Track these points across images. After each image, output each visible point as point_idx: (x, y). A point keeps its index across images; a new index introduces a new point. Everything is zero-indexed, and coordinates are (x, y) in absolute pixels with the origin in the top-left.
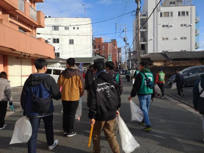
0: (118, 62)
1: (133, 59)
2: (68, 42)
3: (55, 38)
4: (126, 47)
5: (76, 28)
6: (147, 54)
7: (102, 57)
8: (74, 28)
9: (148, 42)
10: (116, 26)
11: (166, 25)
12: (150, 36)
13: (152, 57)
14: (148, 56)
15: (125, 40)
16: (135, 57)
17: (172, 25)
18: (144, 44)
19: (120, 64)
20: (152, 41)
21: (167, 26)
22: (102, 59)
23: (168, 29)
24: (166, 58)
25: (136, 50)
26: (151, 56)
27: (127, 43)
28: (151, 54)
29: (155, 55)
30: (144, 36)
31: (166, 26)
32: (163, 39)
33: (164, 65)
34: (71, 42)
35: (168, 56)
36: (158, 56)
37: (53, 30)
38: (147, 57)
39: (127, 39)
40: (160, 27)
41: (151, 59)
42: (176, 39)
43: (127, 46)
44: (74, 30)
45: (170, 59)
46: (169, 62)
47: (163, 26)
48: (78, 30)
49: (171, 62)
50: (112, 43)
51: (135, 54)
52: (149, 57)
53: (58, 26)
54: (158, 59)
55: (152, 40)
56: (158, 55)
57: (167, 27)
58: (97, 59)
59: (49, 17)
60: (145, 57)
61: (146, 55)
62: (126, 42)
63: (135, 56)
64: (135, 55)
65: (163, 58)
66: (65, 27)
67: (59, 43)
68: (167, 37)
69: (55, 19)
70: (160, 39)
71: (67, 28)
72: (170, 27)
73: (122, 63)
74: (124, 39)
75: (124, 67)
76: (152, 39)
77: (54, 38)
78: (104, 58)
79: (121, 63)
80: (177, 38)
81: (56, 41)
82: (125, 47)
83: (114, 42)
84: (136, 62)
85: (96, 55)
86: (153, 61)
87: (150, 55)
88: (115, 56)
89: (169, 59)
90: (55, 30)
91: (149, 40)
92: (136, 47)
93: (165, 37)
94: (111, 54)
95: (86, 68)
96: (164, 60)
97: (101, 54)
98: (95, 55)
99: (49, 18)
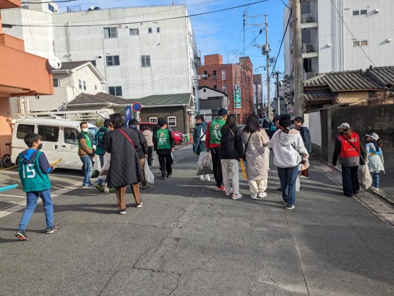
0: (255, 102)
1: (285, 93)
2: (139, 63)
3: (110, 55)
4: (268, 66)
5: (154, 30)
6: (319, 77)
7: (219, 93)
8: (150, 30)
9: (318, 52)
10: (244, 20)
11: (361, 11)
12: (324, 38)
13: (334, 82)
14: (321, 81)
15: (265, 52)
16: (288, 89)
17: (377, 10)
18: (310, 59)
19: (259, 108)
20: (330, 49)
21: (364, 12)
22: (218, 98)
23: (367, 18)
24: (373, 84)
25: (291, 74)
26: (331, 81)
27: (270, 58)
28: (330, 74)
29: (340, 77)
30: (309, 39)
31: (361, 14)
32: (357, 43)
33: (369, 102)
34: (146, 61)
35: (378, 77)
36: (349, 79)
37: (105, 37)
38: (320, 83)
39: (269, 48)
40: (348, 16)
41: (332, 88)
42: (387, 42)
43: (269, 63)
44: (151, 35)
45: (386, 86)
46: (382, 94)
47: (356, 13)
48: (158, 35)
49: (388, 93)
50: (242, 64)
51: (288, 83)
52: (325, 82)
53: (115, 29)
54: (350, 85)
55: (329, 47)
56: (349, 77)
57: (364, 16)
58: (208, 98)
59: (96, 9)
60: (313, 83)
61: (316, 78)
62: (268, 56)
63: (288, 87)
64: (288, 85)
65: (365, 83)
66: (131, 30)
67: (119, 64)
68: (365, 39)
69: (109, 12)
70: (348, 44)
71: (134, 32)
72: (370, 15)
73: (263, 105)
74: (264, 48)
75: (267, 113)
76: (329, 45)
77: (108, 55)
78: (223, 95)
79: (261, 104)
80: (389, 40)
81: (113, 61)
82: (266, 68)
83: (246, 62)
84: (292, 101)
85: (206, 89)
86: (337, 93)
87: (327, 77)
88: (248, 91)
89: (382, 86)
90: (110, 37)
91: (323, 48)
92: (292, 68)
93: (360, 39)
94: (238, 87)
95: (175, 117)
96: (368, 88)
97: (217, 89)
98: (202, 90)
99: (96, 12)
